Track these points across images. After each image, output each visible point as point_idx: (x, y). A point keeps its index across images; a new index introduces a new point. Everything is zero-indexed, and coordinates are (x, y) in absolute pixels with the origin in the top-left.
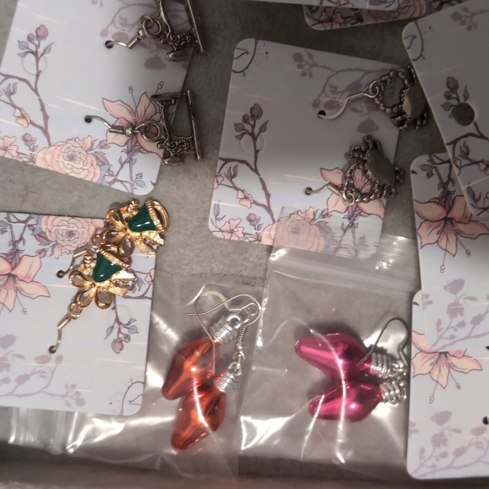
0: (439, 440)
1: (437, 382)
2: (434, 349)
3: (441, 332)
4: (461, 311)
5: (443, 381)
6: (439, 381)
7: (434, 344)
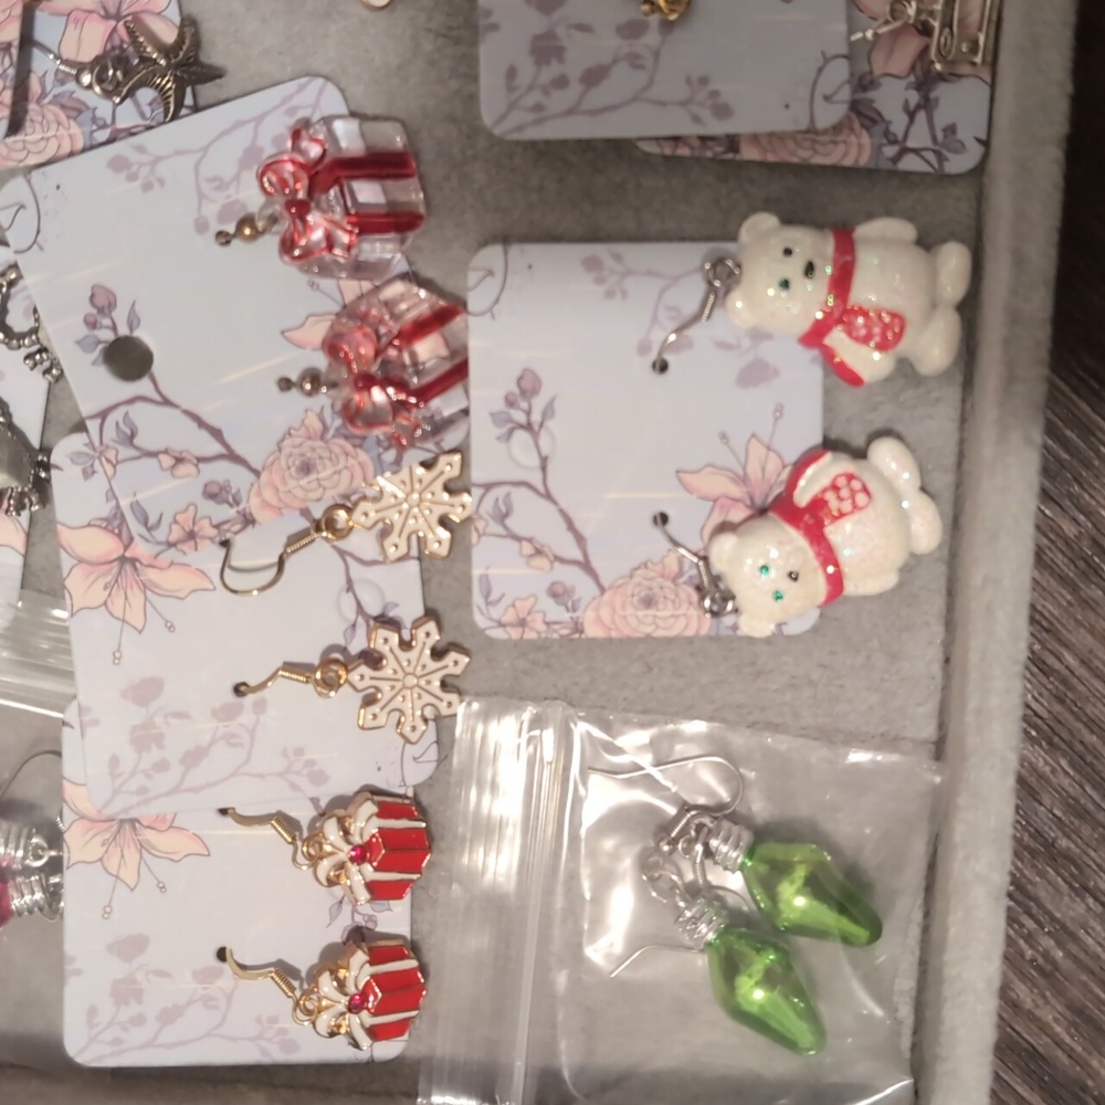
0: (126, 992)
1: (117, 877)
2: (108, 812)
3: (118, 782)
4: (159, 740)
5: (129, 874)
6: (122, 875)
7: (106, 805)
